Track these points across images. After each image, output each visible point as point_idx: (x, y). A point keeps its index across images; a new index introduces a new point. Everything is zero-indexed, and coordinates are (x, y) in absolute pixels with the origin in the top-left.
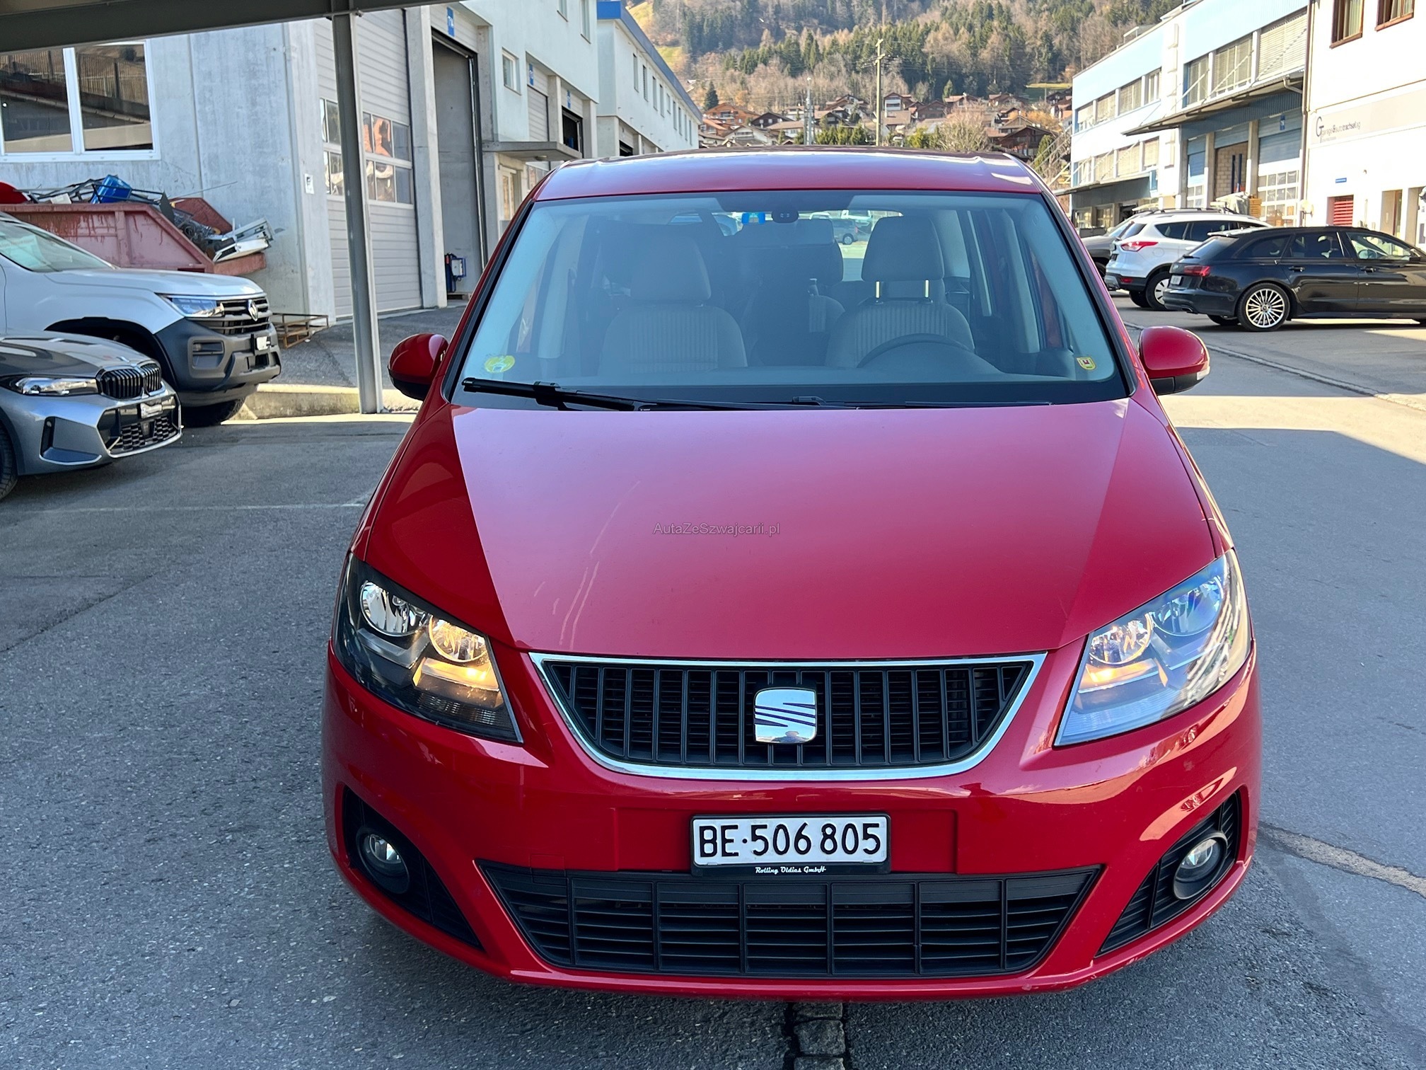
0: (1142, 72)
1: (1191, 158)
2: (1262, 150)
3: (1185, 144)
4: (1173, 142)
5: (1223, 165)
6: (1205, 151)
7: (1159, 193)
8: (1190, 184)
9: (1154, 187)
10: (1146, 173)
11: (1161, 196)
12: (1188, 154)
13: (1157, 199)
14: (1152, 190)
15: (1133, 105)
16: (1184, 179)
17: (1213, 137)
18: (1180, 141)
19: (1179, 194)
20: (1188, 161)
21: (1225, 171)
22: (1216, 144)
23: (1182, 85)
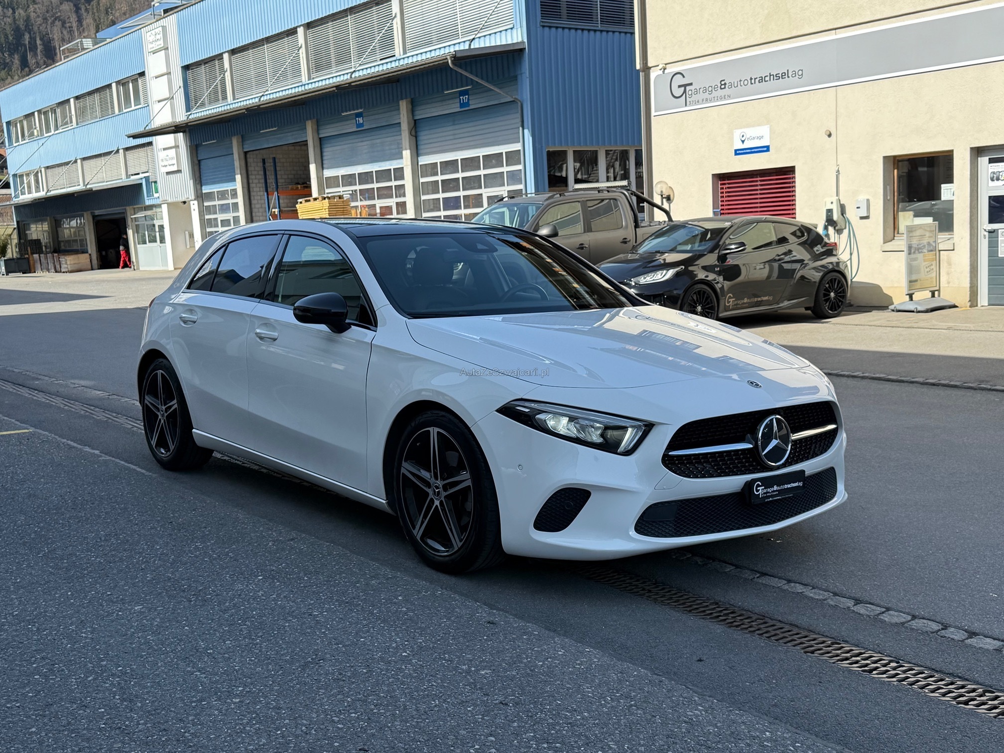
0: (112, 80)
1: (203, 163)
2: (325, 150)
3: (194, 150)
4: (176, 147)
5: (253, 169)
6: (233, 154)
7: (161, 199)
8: (205, 190)
9: (150, 194)
10: (134, 180)
11: (165, 202)
12: (199, 159)
13: (159, 206)
14: (147, 197)
15: (98, 114)
16: (198, 184)
17: (241, 140)
18: (187, 146)
19: (195, 200)
20: (200, 166)
21: (255, 175)
22: (245, 146)
23: (182, 88)
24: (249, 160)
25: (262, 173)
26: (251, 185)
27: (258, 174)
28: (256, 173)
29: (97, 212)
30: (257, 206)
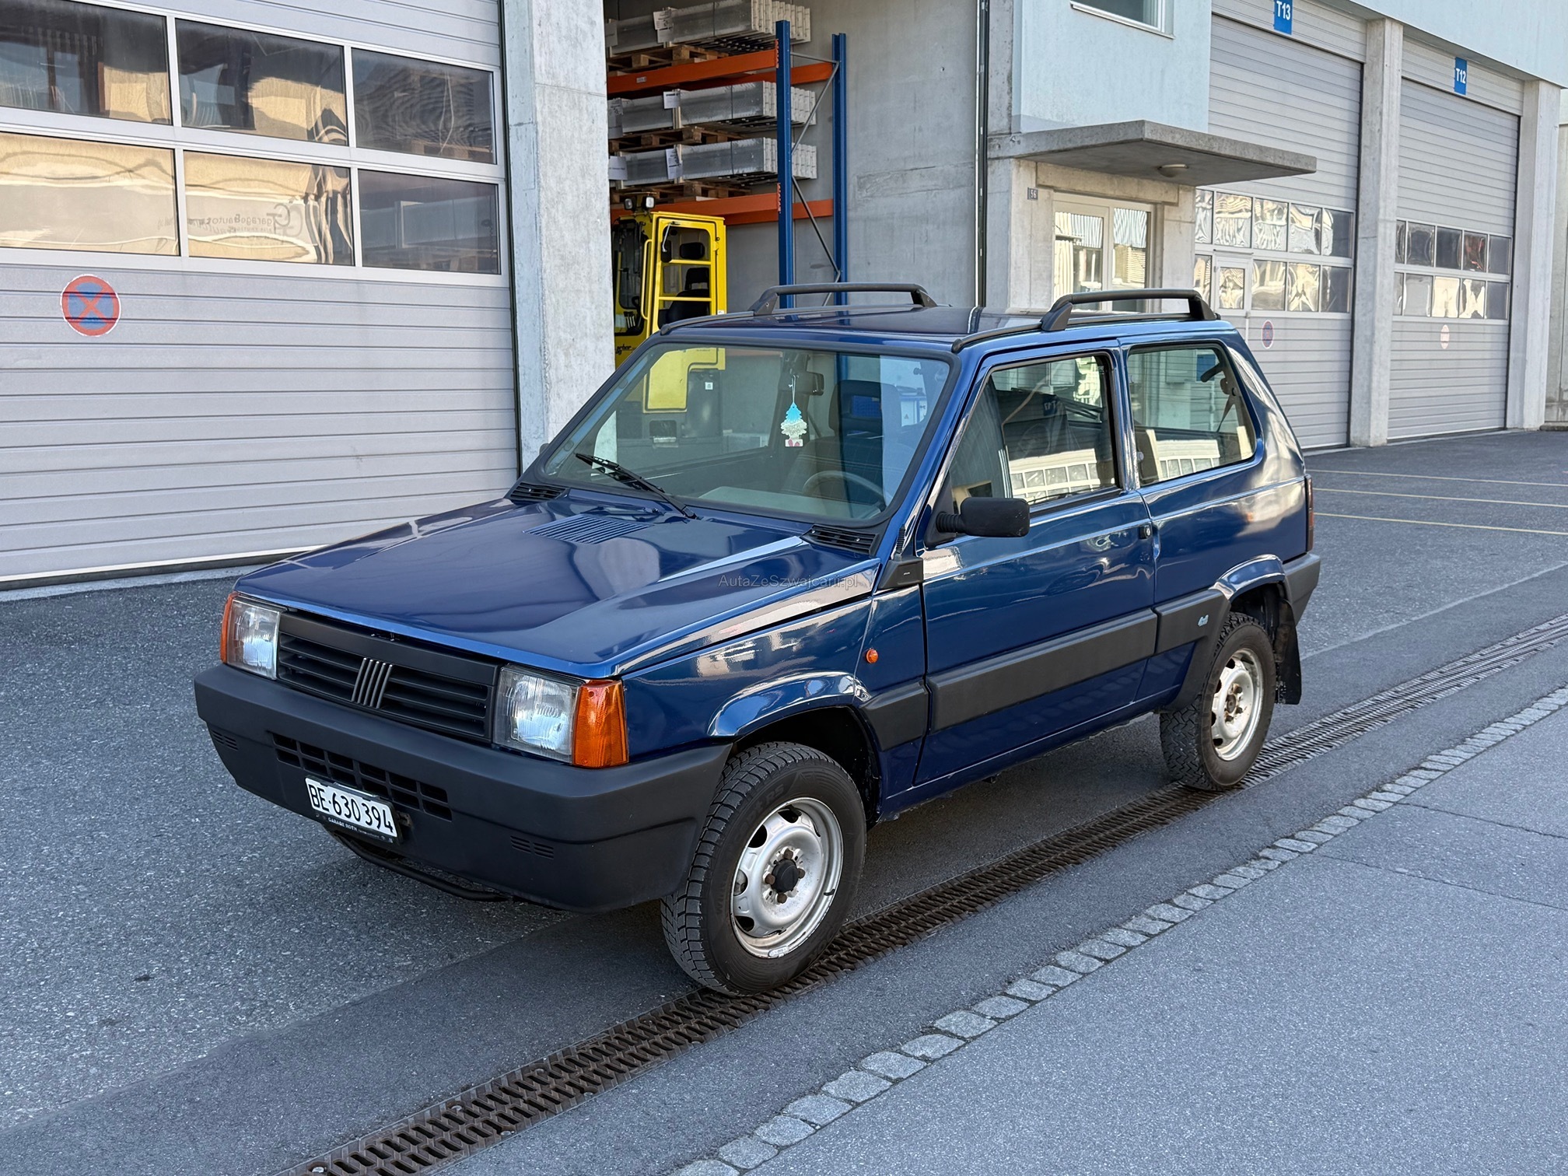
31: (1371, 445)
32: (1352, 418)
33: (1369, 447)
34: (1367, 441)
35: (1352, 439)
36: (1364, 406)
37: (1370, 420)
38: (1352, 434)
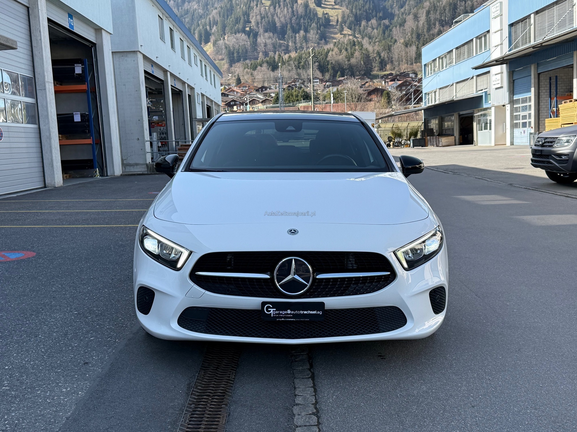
0: (473, 36)
3: (511, 74)
4: (502, 73)
5: (543, 83)
6: (531, 75)
7: (491, 104)
8: (515, 97)
9: (486, 101)
10: (479, 93)
11: (493, 106)
12: (514, 79)
13: (490, 108)
14: (485, 103)
15: (466, 56)
16: (512, 94)
17: (536, 66)
18: (507, 72)
19: (508, 104)
20: (514, 83)
21: (544, 87)
22: (538, 70)
23: (508, 38)
24: (541, 78)
25: (548, 86)
26: (541, 94)
27: (546, 87)
28: (545, 86)
29: (461, 113)
30: (543, 106)
31: (56, 186)
32: (46, 174)
33: (55, 187)
34: (54, 185)
35: (47, 184)
36: (50, 168)
37: (54, 174)
38: (46, 182)
